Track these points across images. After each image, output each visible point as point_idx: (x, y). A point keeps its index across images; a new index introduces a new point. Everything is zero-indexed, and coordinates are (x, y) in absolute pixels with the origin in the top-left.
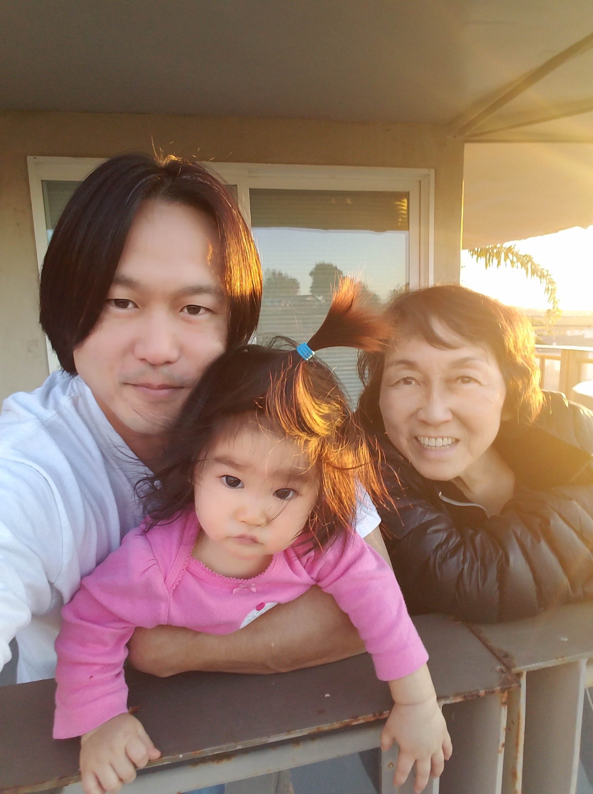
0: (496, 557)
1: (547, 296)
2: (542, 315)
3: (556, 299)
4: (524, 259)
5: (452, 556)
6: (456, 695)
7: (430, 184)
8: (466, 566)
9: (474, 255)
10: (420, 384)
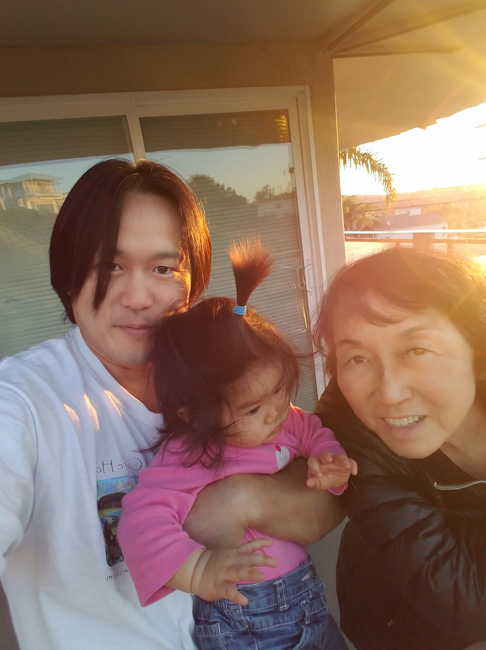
7: (306, 100)
10: (370, 362)
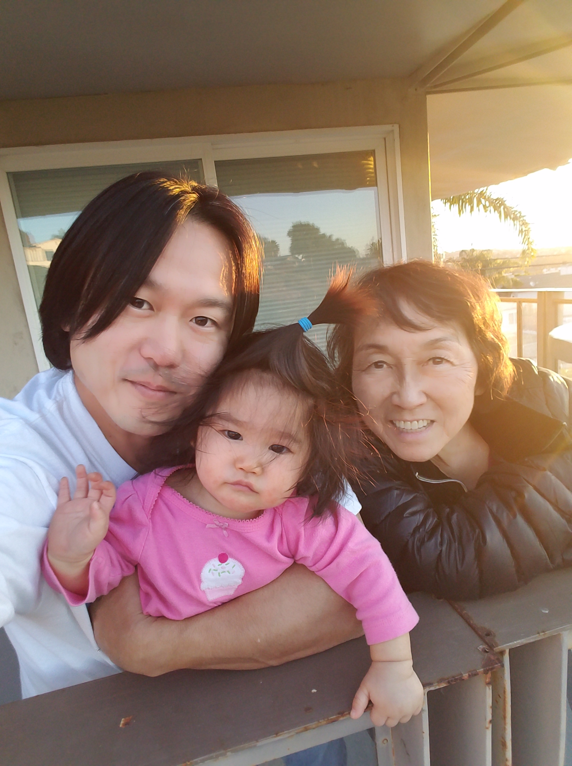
0: (473, 537)
1: (521, 239)
2: (518, 256)
3: (530, 240)
4: (497, 202)
5: (429, 539)
6: (440, 681)
7: (394, 140)
8: (444, 548)
9: (447, 203)
10: (391, 368)
